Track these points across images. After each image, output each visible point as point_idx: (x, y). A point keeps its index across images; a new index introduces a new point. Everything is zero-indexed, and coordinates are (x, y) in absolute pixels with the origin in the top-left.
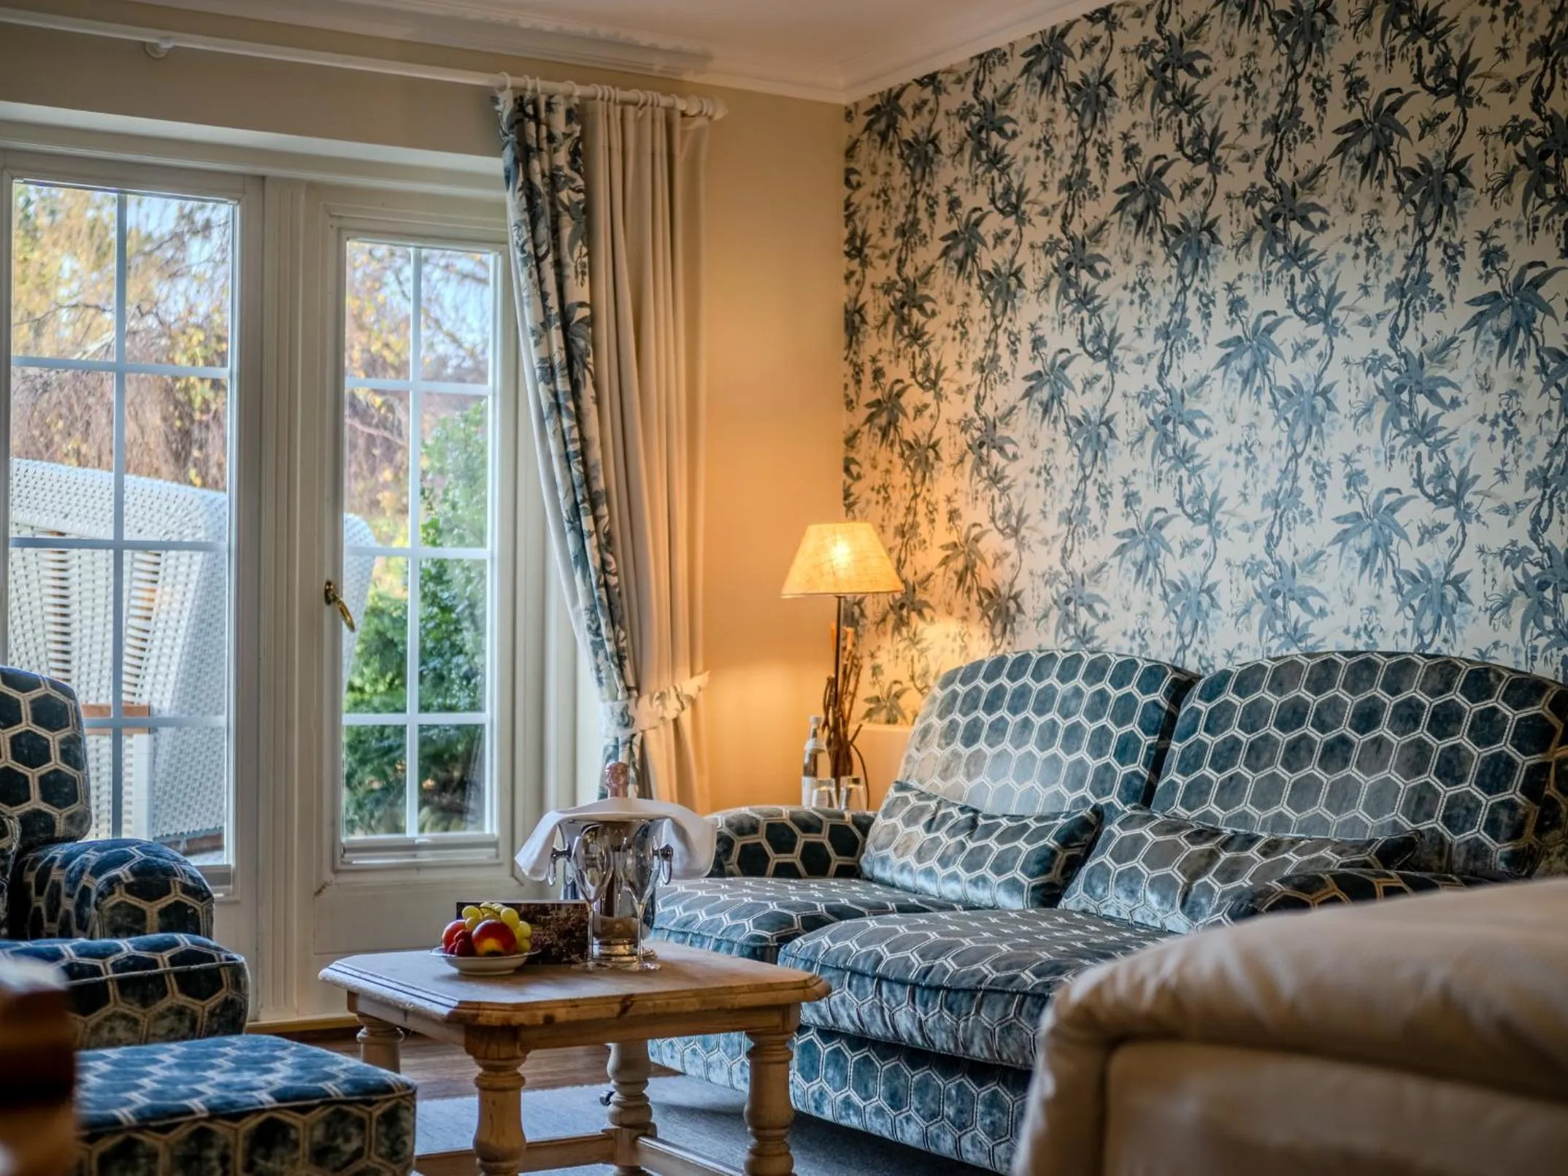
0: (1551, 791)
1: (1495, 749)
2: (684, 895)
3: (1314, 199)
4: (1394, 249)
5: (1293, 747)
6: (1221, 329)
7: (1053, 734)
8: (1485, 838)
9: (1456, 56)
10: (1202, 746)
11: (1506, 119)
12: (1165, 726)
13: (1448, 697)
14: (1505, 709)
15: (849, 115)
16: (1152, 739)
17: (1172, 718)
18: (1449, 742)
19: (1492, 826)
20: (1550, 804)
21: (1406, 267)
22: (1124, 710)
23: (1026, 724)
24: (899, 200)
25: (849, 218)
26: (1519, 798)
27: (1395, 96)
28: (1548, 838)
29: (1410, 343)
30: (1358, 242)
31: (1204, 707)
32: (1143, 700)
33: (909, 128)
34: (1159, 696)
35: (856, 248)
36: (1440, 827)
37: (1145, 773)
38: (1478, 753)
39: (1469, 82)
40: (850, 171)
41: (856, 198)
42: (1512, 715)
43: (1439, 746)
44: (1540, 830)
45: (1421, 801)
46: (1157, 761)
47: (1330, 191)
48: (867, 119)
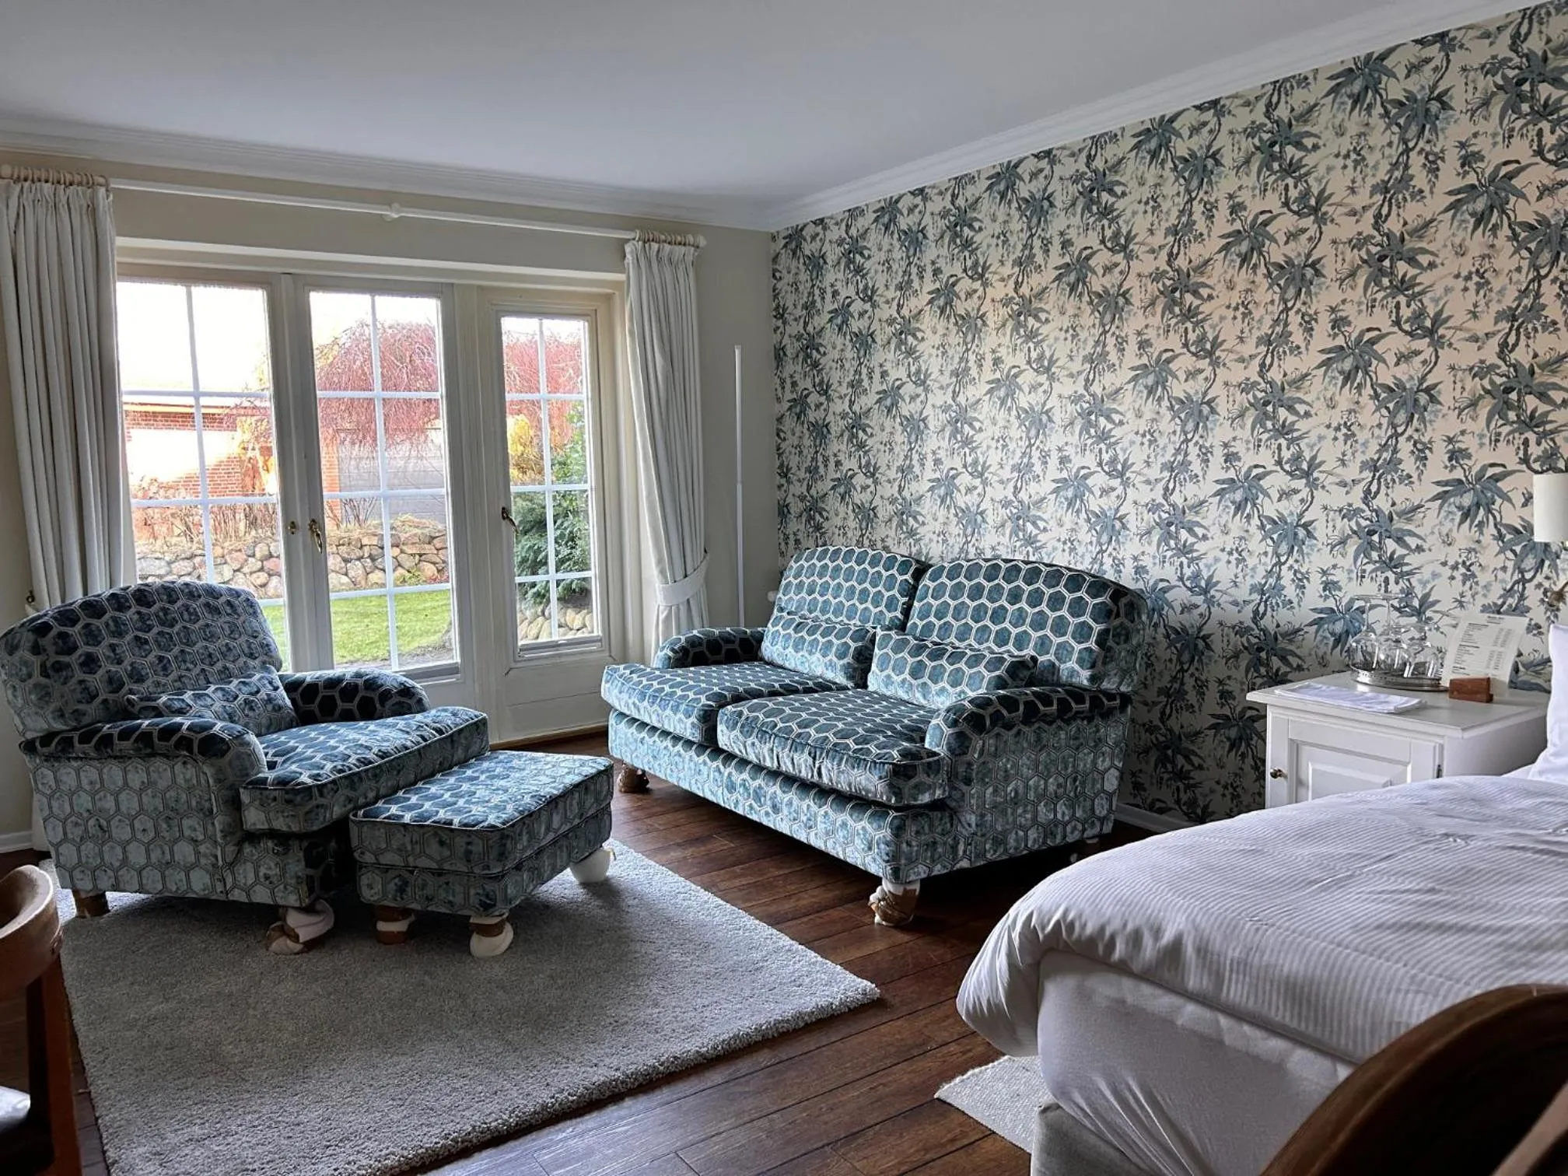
0: (1110, 643)
1: (1082, 619)
2: (670, 680)
3: (1042, 305)
4: (1089, 337)
5: (977, 609)
6: (988, 374)
7: (853, 593)
8: (1077, 667)
9: (1124, 231)
10: (930, 605)
11: (1152, 269)
12: (911, 592)
13: (1057, 589)
14: (1087, 598)
15: (774, 238)
16: (905, 599)
17: (915, 588)
18: (1058, 613)
19: (1080, 661)
20: (1109, 649)
21: (1095, 347)
22: (890, 583)
23: (839, 585)
24: (804, 288)
25: (776, 297)
26: (1094, 647)
27: (1089, 251)
28: (1109, 666)
29: (1096, 388)
30: (1067, 331)
31: (932, 585)
32: (900, 578)
33: (808, 248)
34: (908, 577)
35: (780, 314)
36: (1053, 658)
37: (900, 616)
38: (1073, 621)
39: (1131, 247)
40: (775, 271)
41: (779, 286)
42: (1092, 602)
43: (1052, 615)
44: (1104, 663)
45: (1042, 644)
46: (907, 611)
47: (1051, 302)
48: (783, 242)
